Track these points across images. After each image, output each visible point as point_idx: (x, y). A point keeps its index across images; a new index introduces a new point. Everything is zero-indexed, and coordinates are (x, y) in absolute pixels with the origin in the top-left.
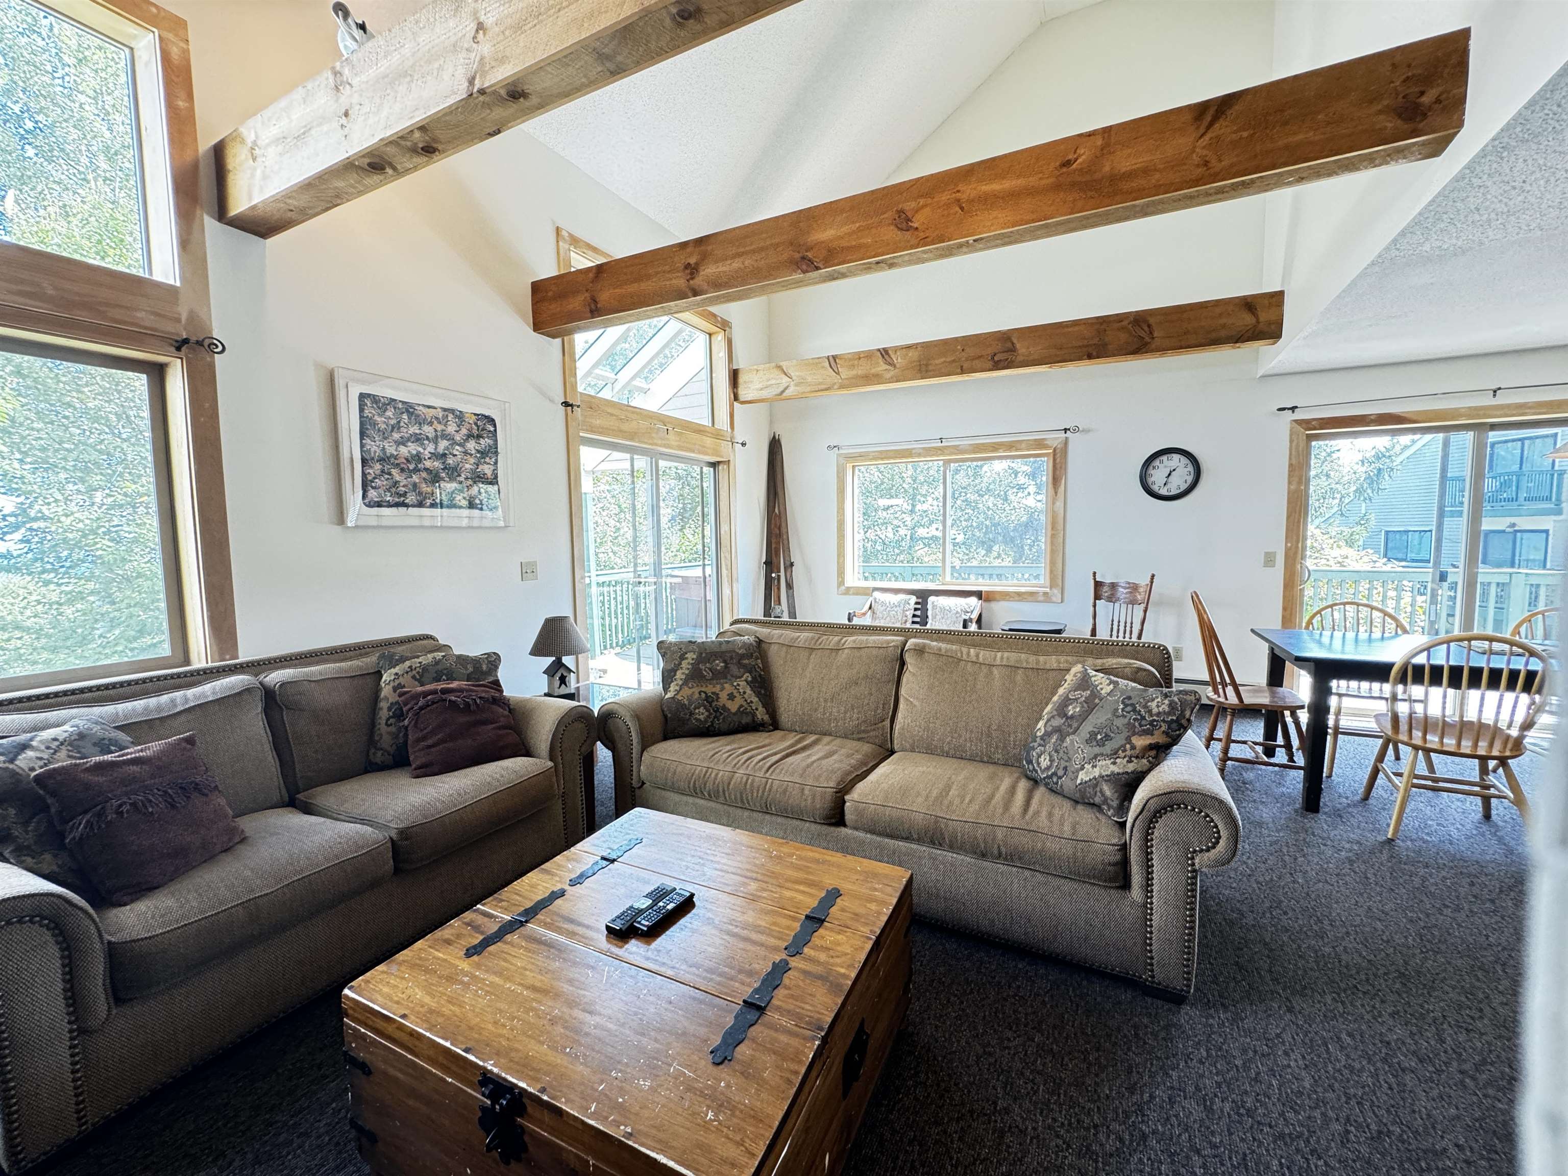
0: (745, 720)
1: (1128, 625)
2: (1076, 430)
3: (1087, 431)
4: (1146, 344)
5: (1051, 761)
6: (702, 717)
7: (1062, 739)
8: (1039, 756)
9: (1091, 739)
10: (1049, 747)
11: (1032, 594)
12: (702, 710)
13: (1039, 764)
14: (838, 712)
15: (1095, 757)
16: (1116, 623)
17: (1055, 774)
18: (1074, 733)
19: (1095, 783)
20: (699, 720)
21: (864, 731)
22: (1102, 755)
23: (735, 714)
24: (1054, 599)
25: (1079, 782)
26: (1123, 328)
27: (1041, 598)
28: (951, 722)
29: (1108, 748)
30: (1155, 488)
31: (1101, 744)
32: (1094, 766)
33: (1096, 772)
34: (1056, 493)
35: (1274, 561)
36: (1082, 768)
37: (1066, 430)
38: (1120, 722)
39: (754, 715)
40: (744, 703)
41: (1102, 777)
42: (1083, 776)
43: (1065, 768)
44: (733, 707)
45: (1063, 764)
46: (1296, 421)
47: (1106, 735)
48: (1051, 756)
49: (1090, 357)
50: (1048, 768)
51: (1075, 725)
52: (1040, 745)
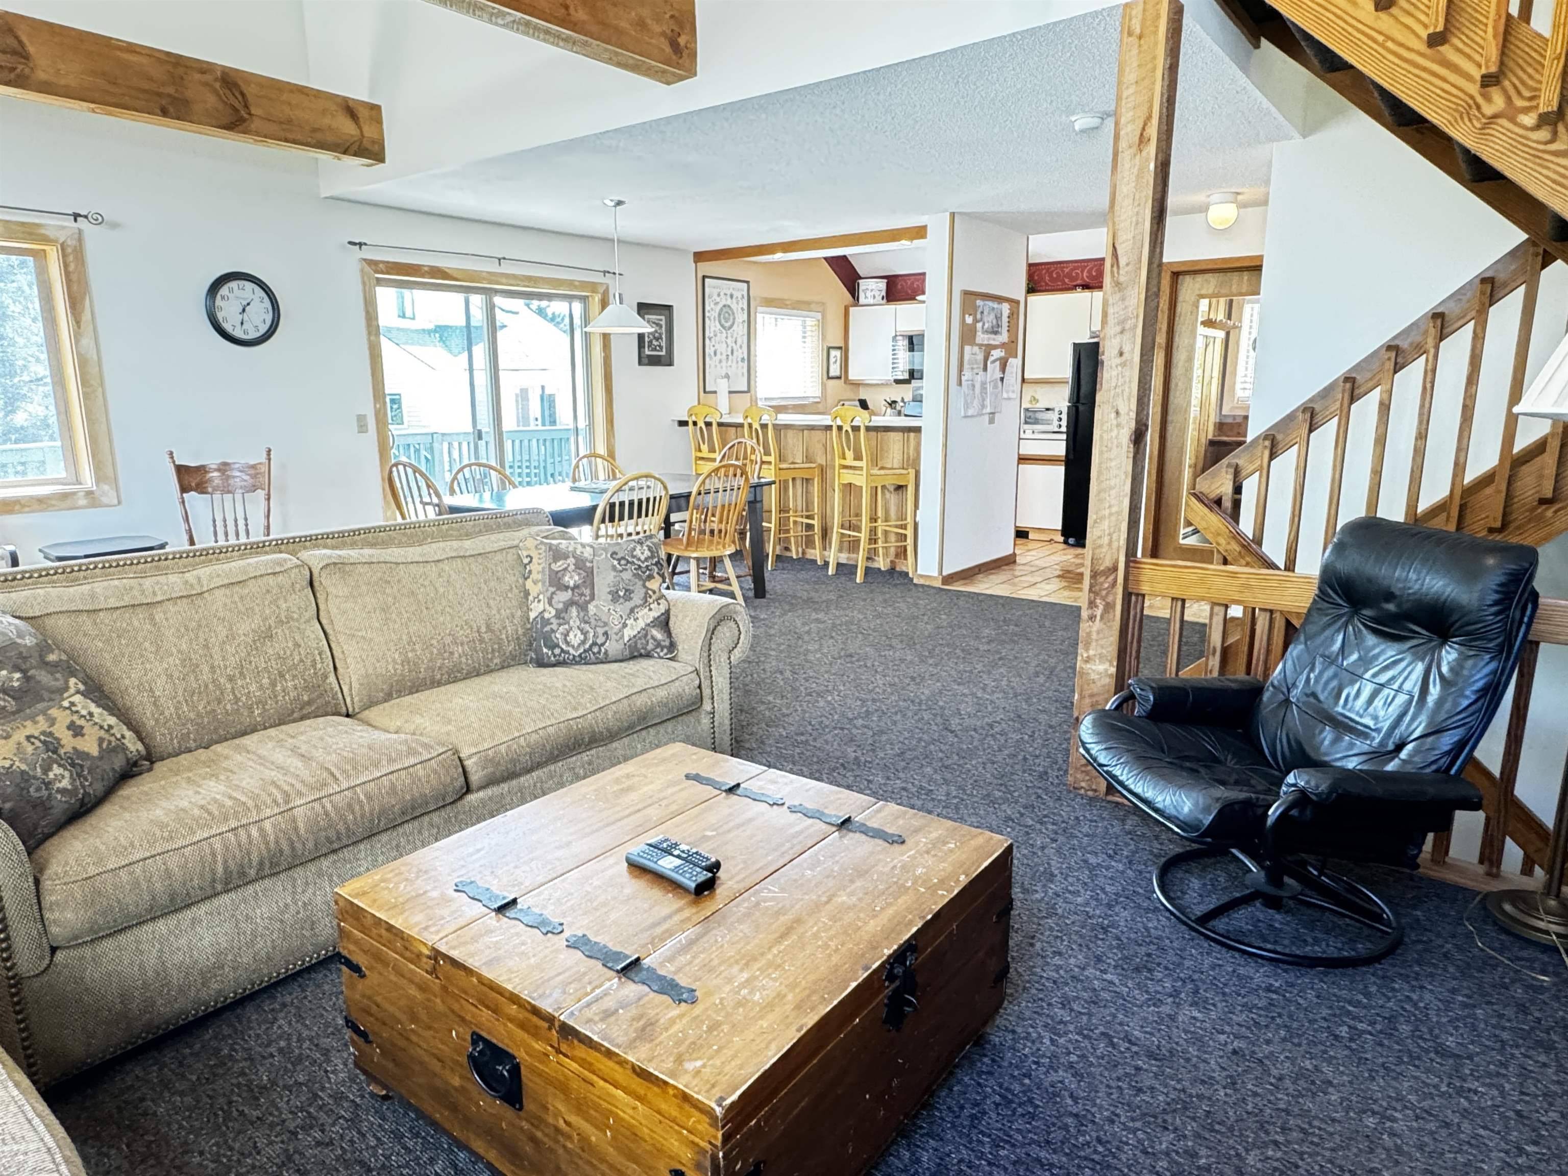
0: (118, 762)
1: (241, 523)
2: (99, 220)
3: (114, 226)
4: (242, 120)
5: (585, 633)
6: (65, 783)
7: (583, 608)
8: (566, 635)
9: (615, 597)
10: (575, 622)
11: (65, 496)
12: (56, 770)
13: (568, 643)
14: (261, 688)
15: (632, 611)
16: (219, 523)
17: (594, 644)
18: (593, 598)
19: (644, 633)
20: (63, 791)
21: (309, 703)
22: (637, 607)
23: (101, 758)
24: (105, 500)
25: (626, 639)
26: (206, 84)
27: (83, 502)
28: (434, 642)
29: (637, 599)
30: (228, 327)
31: (628, 598)
32: (636, 619)
33: (641, 624)
34: (78, 322)
35: (366, 425)
36: (625, 625)
37: (76, 216)
38: (627, 575)
39: (124, 749)
40: (102, 733)
41: (648, 625)
42: (628, 633)
43: (606, 633)
44: (90, 745)
45: (600, 631)
46: (365, 260)
47: (627, 590)
48: (582, 631)
49: (164, 113)
50: (583, 642)
51: (587, 592)
52: (560, 625)
